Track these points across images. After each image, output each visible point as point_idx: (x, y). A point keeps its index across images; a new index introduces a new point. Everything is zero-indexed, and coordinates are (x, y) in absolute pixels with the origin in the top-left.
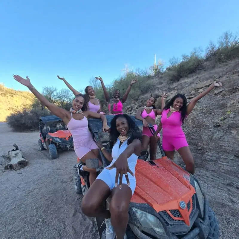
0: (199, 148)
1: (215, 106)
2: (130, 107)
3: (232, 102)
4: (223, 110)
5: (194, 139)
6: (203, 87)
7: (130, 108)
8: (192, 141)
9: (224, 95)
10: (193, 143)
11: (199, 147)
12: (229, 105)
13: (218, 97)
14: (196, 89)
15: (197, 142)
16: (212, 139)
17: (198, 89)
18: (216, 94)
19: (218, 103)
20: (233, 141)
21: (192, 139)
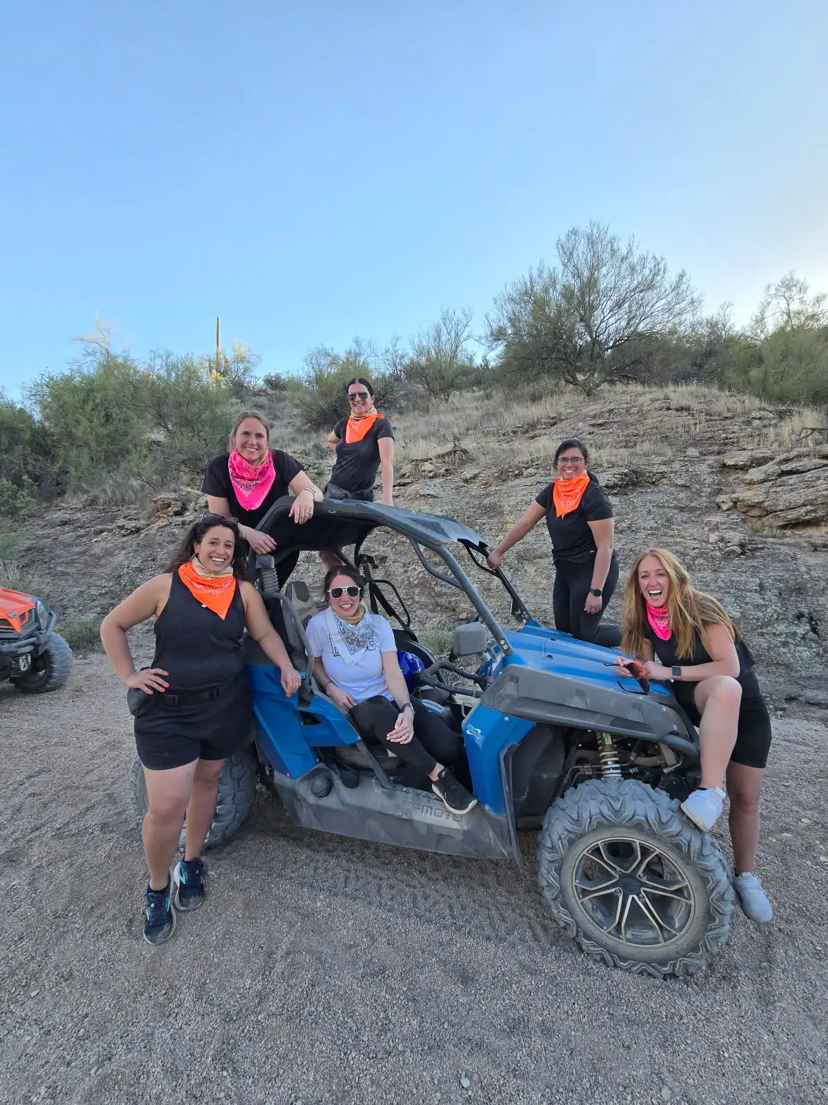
0: (461, 617)
1: (475, 509)
2: (176, 500)
3: (513, 501)
4: (496, 520)
5: (445, 594)
6: (431, 459)
7: (179, 504)
8: (443, 600)
9: (487, 485)
10: (441, 606)
11: (460, 614)
12: (507, 508)
13: (475, 489)
14: (413, 461)
15: (456, 601)
16: (489, 589)
17: (417, 460)
18: (466, 481)
19: (480, 504)
20: (533, 590)
21: (440, 595)
